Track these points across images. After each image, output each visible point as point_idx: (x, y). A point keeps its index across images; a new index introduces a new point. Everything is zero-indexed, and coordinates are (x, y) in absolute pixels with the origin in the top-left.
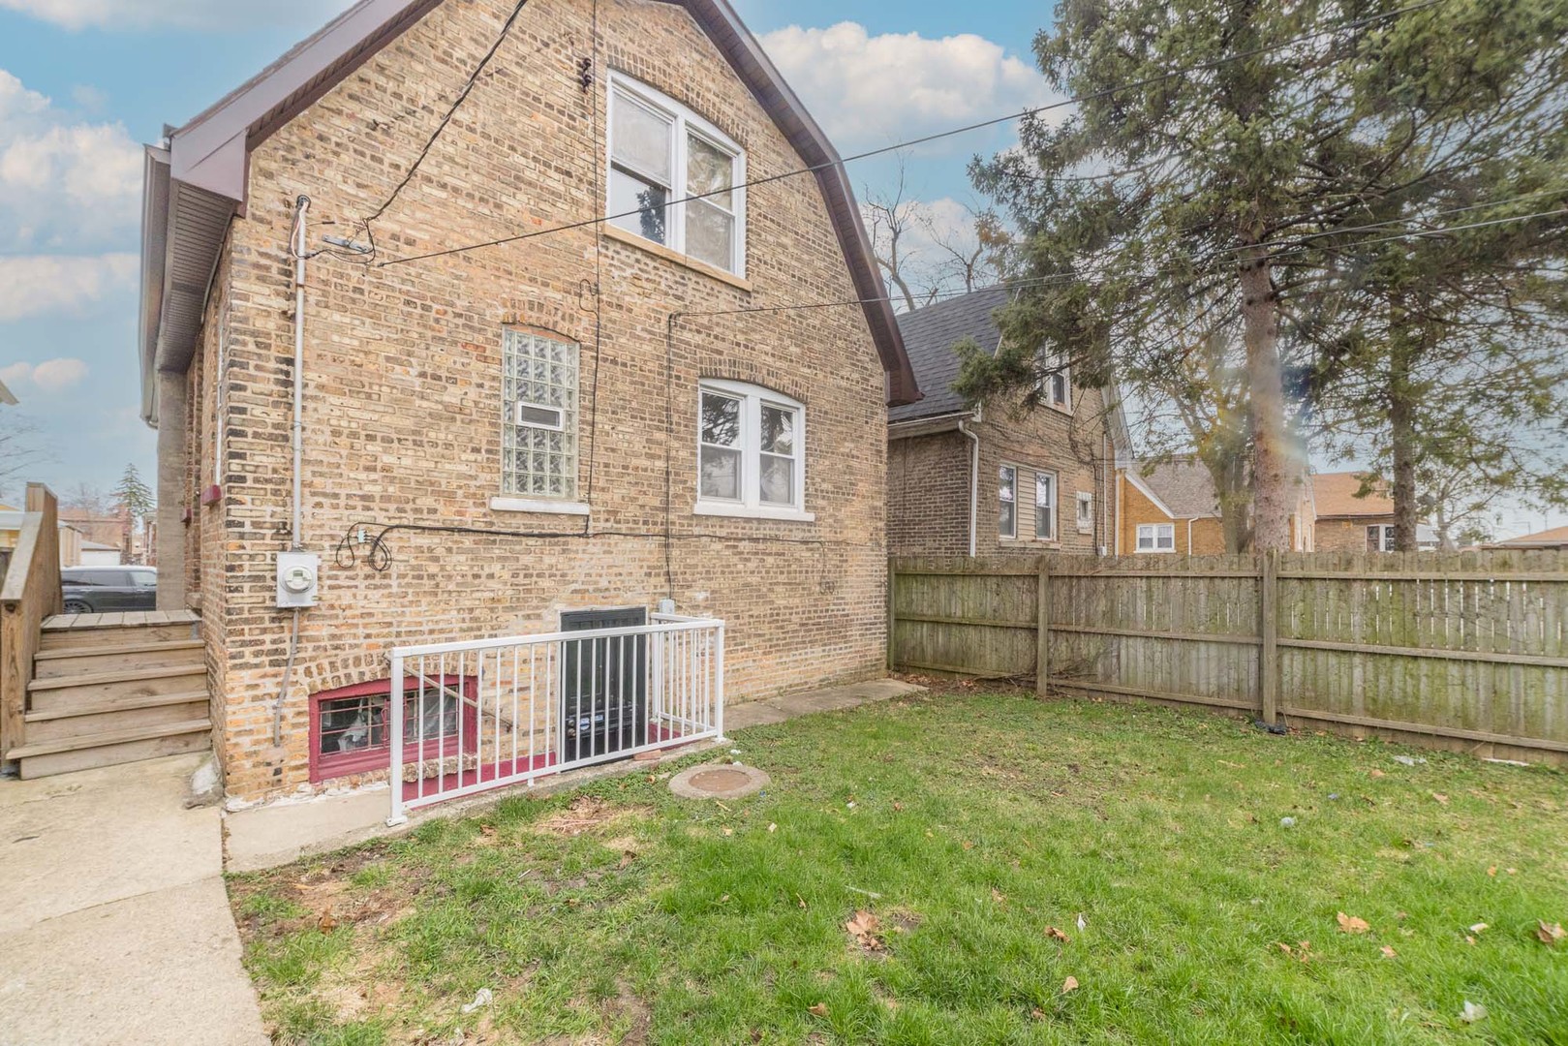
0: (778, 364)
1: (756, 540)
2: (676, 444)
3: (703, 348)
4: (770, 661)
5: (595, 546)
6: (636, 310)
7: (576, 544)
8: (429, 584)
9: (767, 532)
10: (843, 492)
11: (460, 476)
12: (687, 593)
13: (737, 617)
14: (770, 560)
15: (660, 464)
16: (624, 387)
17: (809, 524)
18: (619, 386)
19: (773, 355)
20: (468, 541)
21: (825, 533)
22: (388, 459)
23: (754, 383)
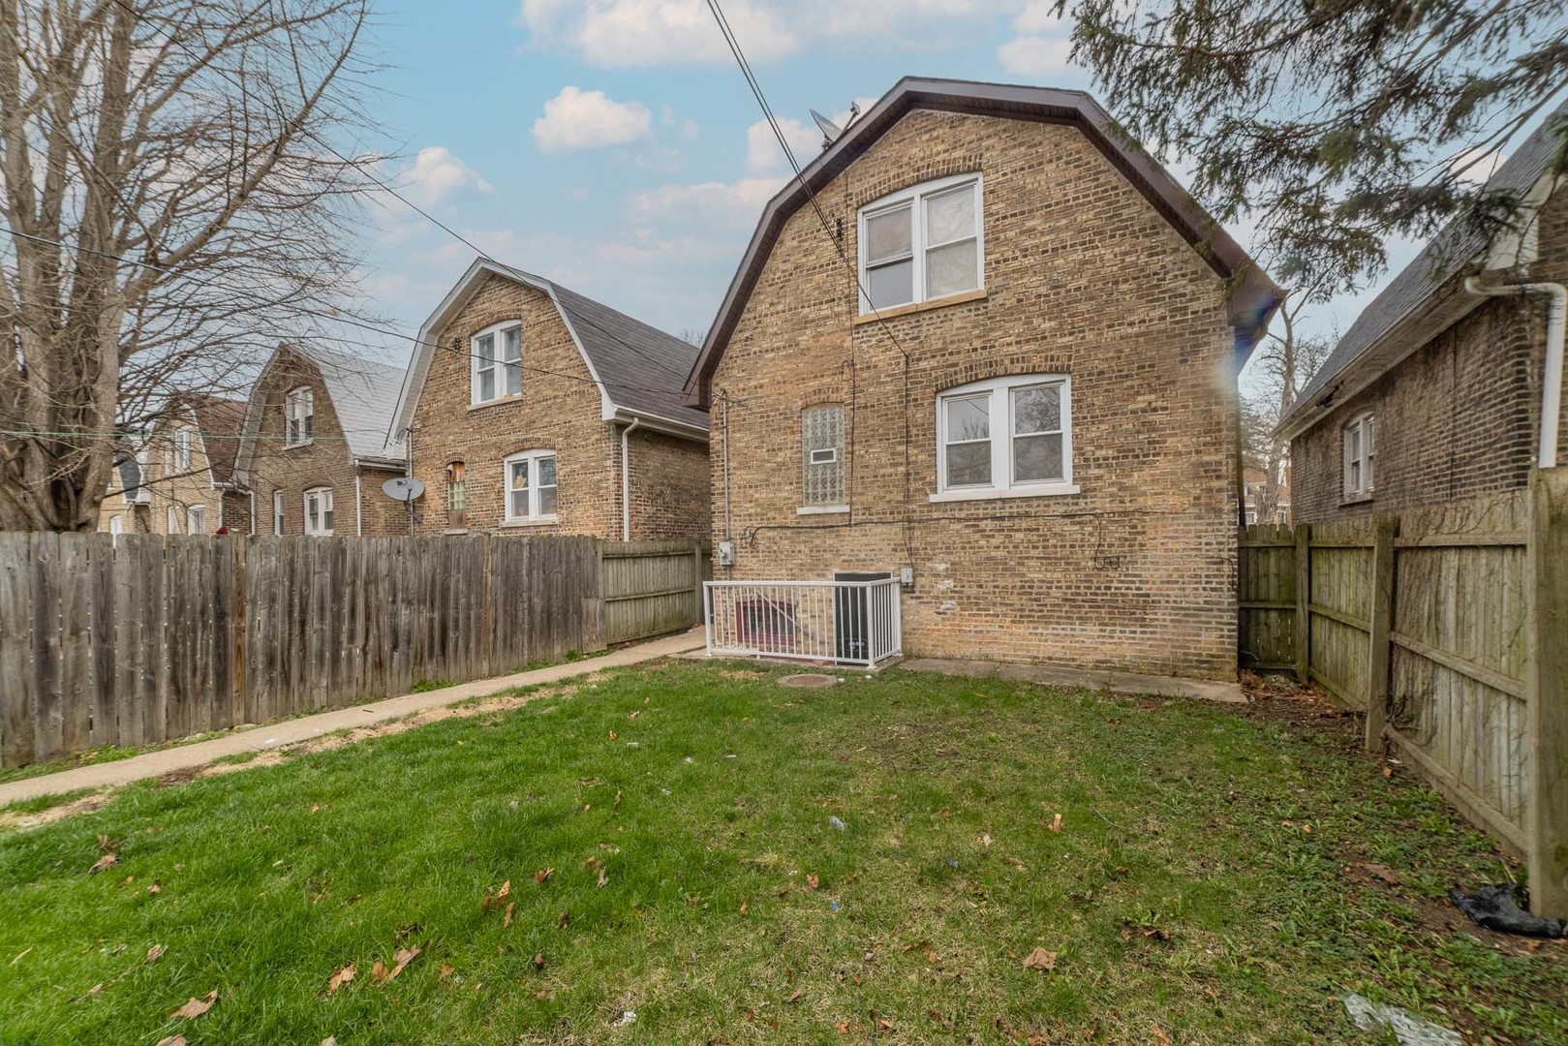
0: (1025, 348)
1: (1002, 518)
2: (912, 451)
3: (938, 368)
4: (1021, 629)
5: (856, 532)
6: (880, 364)
7: (844, 531)
8: (774, 556)
9: (1015, 510)
10: (1130, 456)
11: (786, 499)
12: (928, 564)
13: (981, 586)
14: (1019, 536)
15: (902, 469)
16: (874, 422)
17: (1073, 496)
18: (870, 422)
19: (1017, 343)
20: (789, 533)
21: (1102, 504)
22: (757, 496)
23: (996, 376)
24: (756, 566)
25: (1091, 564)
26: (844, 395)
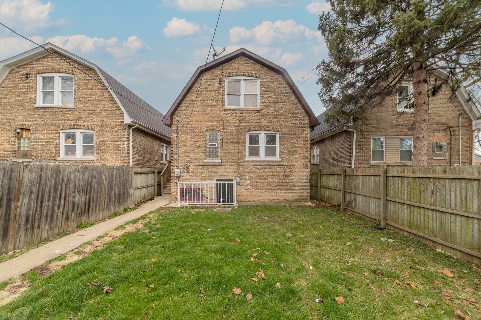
0: (269, 124)
1: (263, 165)
2: (240, 146)
3: (247, 125)
4: (267, 193)
5: (223, 168)
6: (231, 122)
7: (219, 167)
8: (195, 174)
9: (266, 164)
10: (291, 153)
11: (200, 157)
12: (244, 177)
13: (257, 182)
14: (267, 170)
15: (237, 151)
16: (229, 137)
17: (279, 161)
18: (228, 137)
19: (267, 123)
20: (201, 167)
21: (285, 163)
22: (189, 155)
23: (262, 130)
24: (188, 177)
25: (283, 177)
26: (220, 128)
